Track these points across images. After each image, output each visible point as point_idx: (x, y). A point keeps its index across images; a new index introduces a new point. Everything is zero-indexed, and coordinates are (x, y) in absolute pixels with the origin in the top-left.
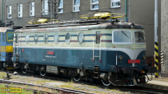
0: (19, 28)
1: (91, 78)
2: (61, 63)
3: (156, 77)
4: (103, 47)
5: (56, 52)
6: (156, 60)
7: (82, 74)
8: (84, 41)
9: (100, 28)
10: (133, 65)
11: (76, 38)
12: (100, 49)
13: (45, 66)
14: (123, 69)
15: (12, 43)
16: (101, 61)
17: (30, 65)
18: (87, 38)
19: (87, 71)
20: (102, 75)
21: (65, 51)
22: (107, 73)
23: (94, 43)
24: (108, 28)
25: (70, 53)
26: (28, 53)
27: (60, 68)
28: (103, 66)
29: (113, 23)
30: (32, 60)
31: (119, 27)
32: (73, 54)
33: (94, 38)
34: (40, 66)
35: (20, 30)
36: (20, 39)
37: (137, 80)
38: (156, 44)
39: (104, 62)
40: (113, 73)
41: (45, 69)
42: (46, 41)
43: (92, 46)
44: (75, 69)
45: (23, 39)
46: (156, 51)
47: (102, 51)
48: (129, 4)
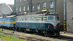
0: (18, 15)
1: (40, 33)
2: (31, 28)
3: (65, 33)
4: (44, 22)
5: (29, 24)
6: (65, 27)
7: (37, 32)
8: (38, 20)
9: (43, 15)
10: (55, 28)
11: (35, 19)
12: (43, 22)
13: (26, 29)
14: (51, 30)
15: (15, 21)
16: (43, 27)
17: (21, 28)
18: (39, 19)
19: (39, 30)
20: (44, 32)
21: (32, 24)
22: (45, 31)
23: (41, 21)
24: (46, 15)
25: (33, 24)
26: (20, 24)
27: (30, 29)
28: (44, 29)
29: (47, 13)
30: (22, 27)
31: (50, 15)
32: (34, 25)
33: (41, 19)
34: (24, 29)
35: (18, 16)
36: (18, 19)
37: (56, 34)
38: (65, 21)
39: (44, 27)
40: (47, 31)
41: (26, 30)
42: (26, 20)
43: (40, 22)
44: (35, 30)
45: (19, 19)
46: (65, 23)
47: (44, 23)
48: (56, 7)
